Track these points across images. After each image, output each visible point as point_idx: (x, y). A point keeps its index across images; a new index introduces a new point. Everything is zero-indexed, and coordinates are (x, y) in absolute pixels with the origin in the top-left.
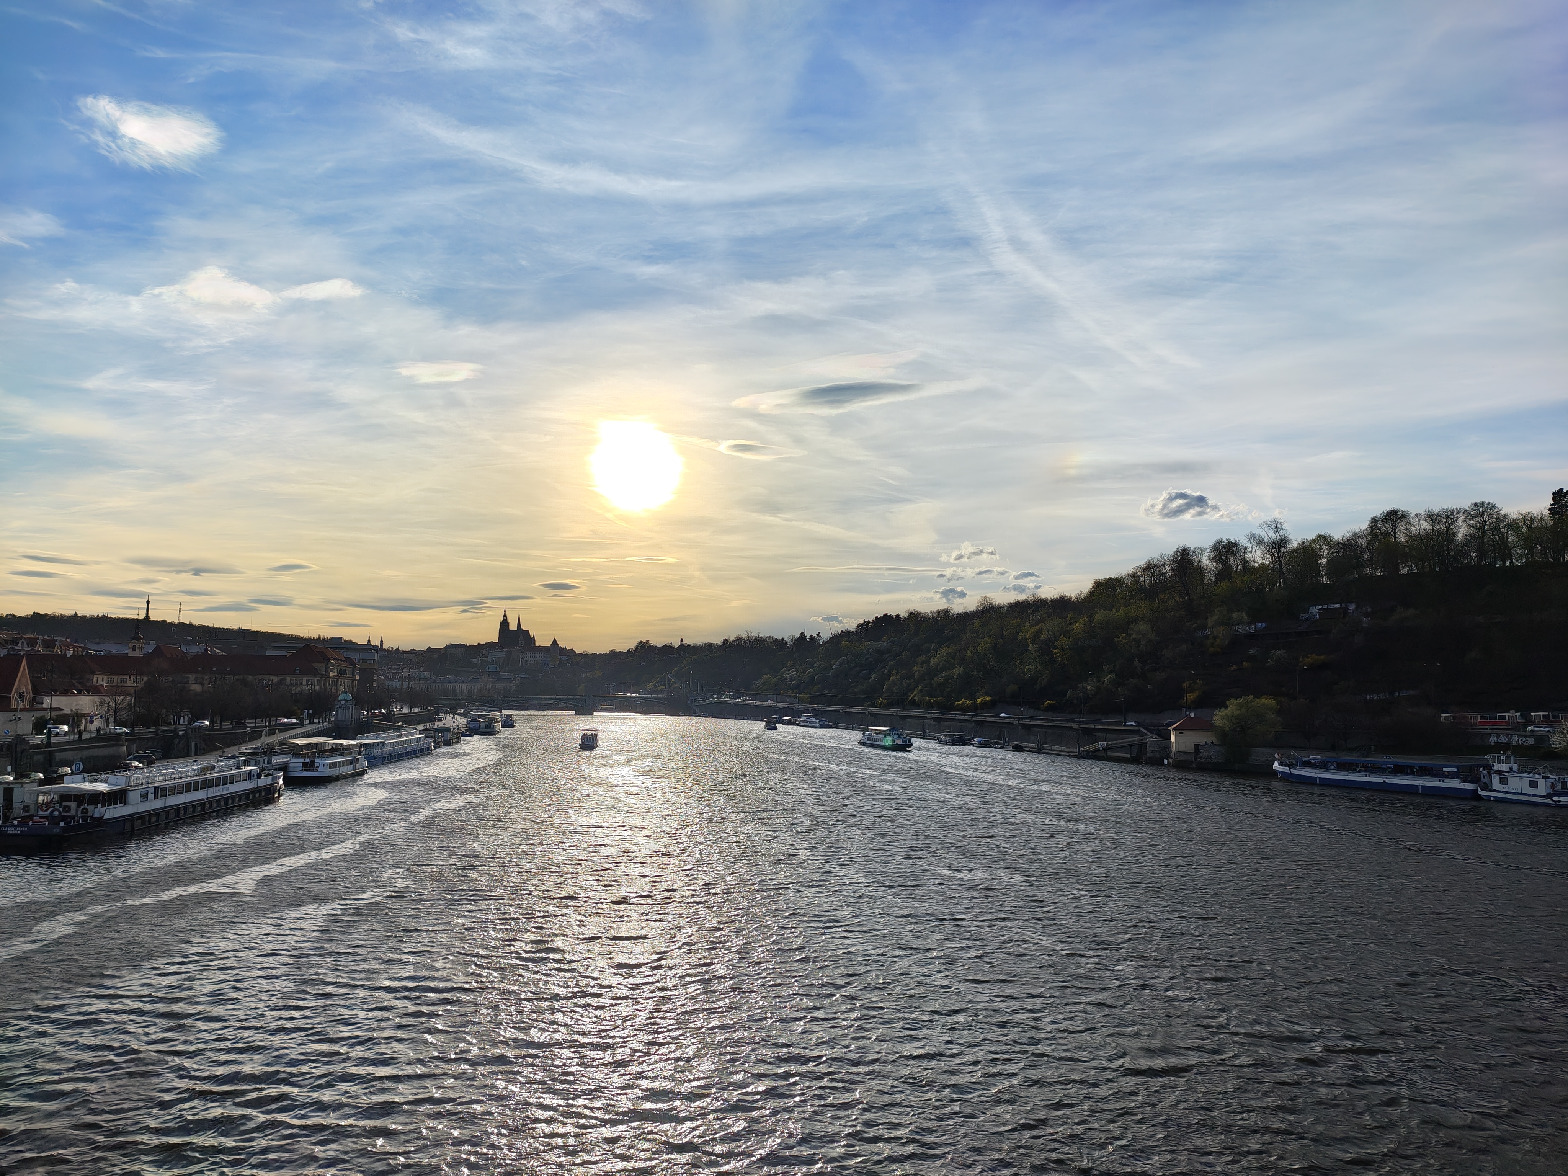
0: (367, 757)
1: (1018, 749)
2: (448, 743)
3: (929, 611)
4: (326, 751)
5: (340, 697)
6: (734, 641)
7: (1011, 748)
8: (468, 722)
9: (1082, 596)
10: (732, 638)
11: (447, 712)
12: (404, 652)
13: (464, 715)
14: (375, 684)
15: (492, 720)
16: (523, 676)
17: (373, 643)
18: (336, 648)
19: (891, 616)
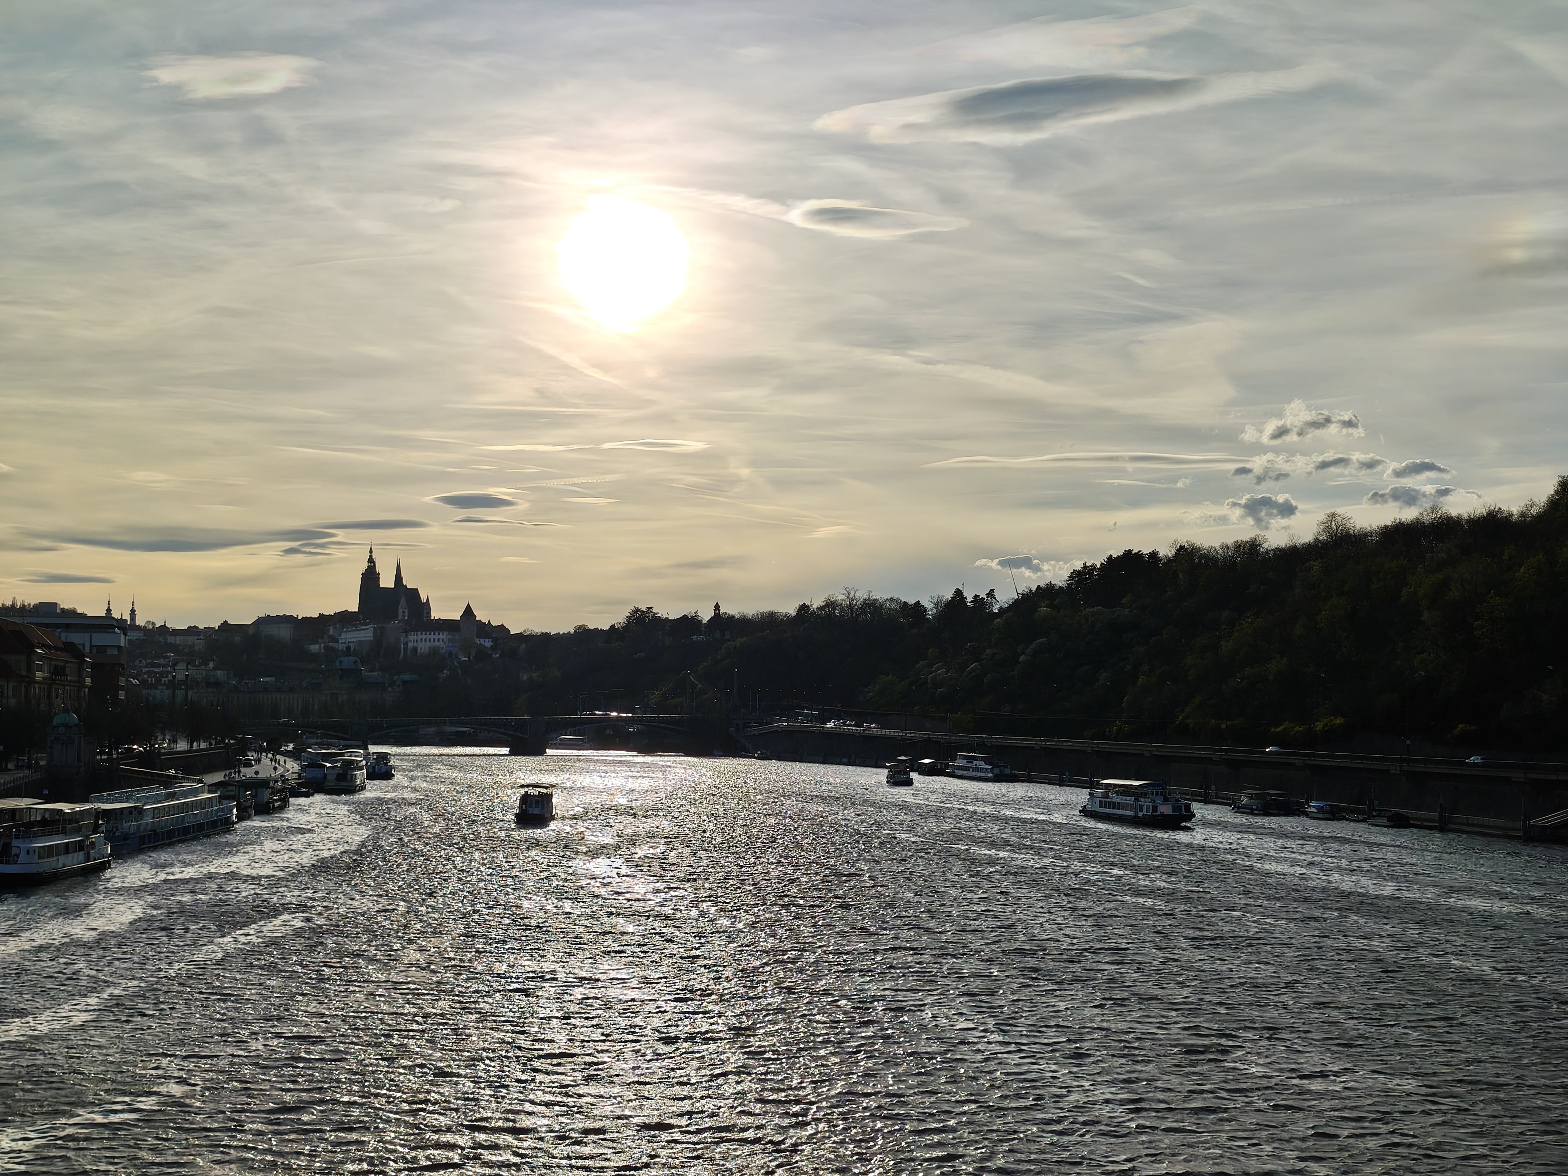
0: (110, 837)
1: (1399, 822)
2: (266, 810)
3: (1217, 544)
4: (31, 824)
5: (56, 721)
6: (821, 608)
7: (1384, 821)
8: (303, 768)
9: (1535, 511)
10: (816, 603)
11: (261, 750)
12: (176, 632)
13: (294, 755)
14: (122, 695)
15: (350, 765)
16: (407, 677)
17: (116, 615)
18: (47, 625)
19: (1139, 555)
